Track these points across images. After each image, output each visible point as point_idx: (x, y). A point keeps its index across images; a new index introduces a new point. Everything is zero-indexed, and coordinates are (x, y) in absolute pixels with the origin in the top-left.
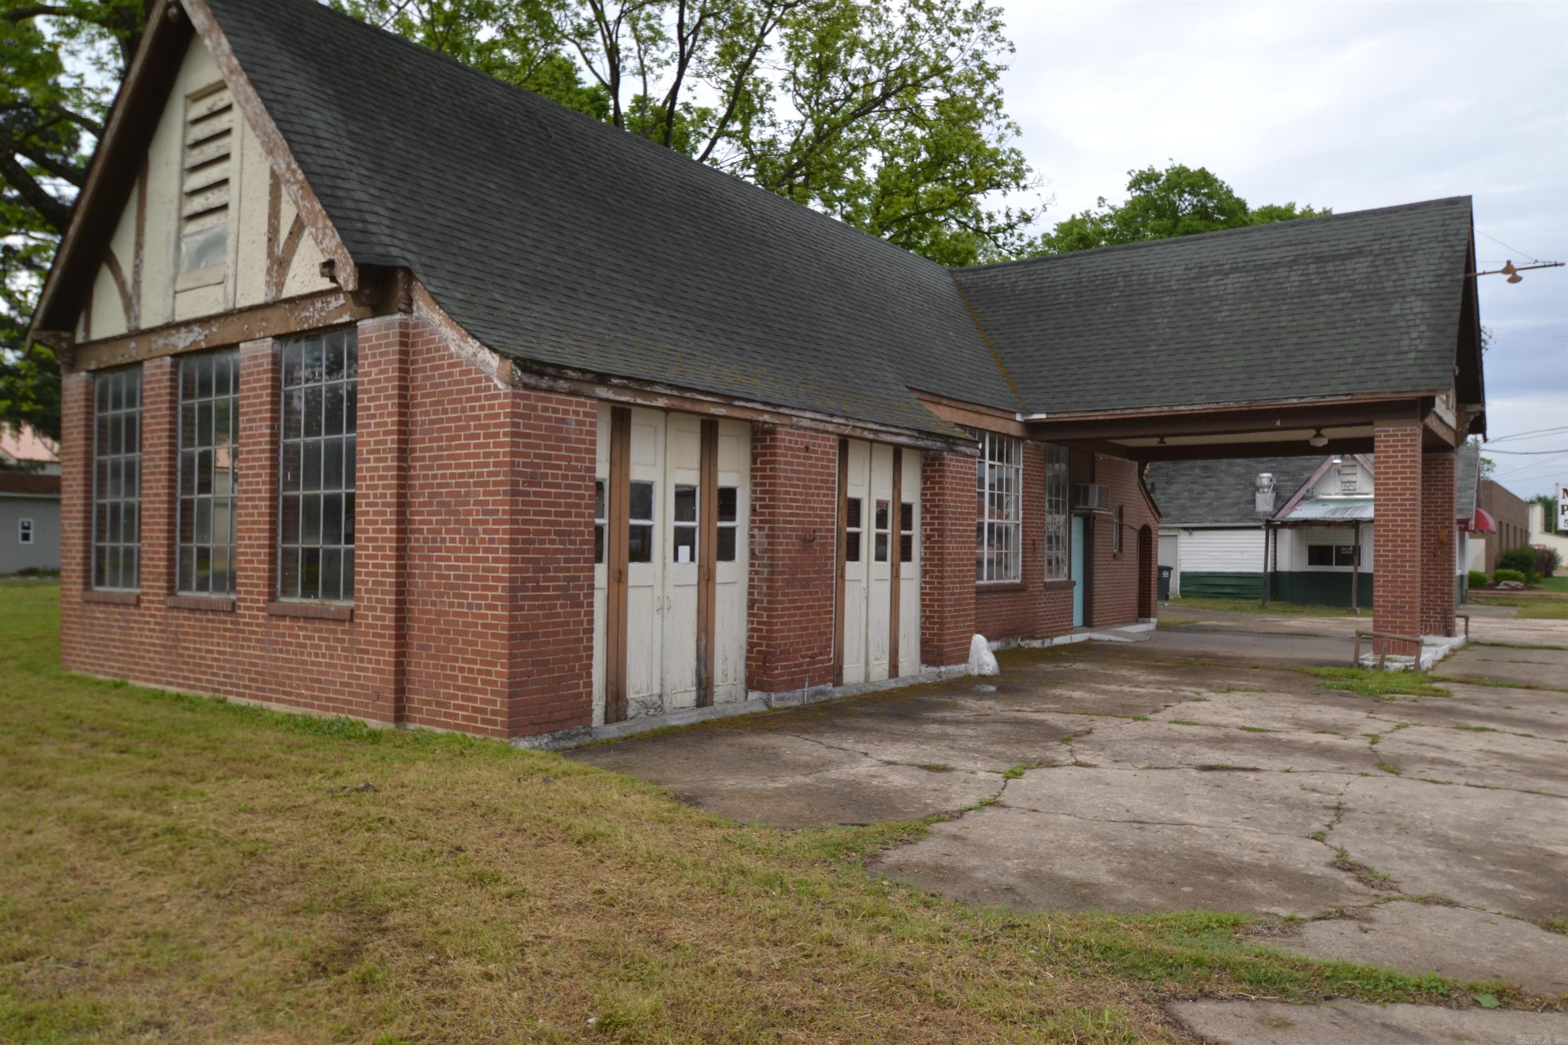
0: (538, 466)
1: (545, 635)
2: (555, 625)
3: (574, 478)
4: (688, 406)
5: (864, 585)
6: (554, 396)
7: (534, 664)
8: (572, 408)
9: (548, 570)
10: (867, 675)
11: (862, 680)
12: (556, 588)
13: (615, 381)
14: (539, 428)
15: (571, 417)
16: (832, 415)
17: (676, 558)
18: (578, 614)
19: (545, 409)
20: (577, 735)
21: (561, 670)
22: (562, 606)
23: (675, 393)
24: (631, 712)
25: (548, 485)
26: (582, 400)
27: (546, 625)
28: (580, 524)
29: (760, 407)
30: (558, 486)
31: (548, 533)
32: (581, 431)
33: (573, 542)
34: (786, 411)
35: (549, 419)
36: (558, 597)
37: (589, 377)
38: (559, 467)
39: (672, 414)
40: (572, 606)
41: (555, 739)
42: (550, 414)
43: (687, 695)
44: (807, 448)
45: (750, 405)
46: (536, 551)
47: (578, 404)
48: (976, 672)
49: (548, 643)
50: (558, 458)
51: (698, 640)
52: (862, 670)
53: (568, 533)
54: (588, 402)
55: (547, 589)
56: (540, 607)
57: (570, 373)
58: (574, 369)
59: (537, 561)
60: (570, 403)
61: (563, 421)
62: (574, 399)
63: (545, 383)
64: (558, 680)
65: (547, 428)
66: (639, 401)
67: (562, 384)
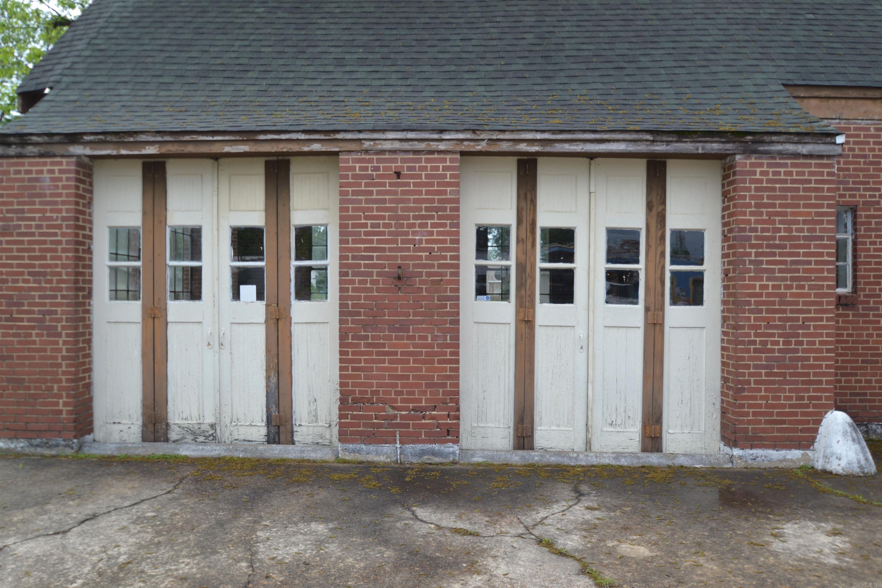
0: (11, 219)
1: (19, 358)
2: (29, 350)
3: (49, 227)
4: (190, 149)
5: (581, 332)
6: (26, 160)
7: (9, 381)
8: (45, 169)
9: (23, 305)
10: (588, 443)
11: (579, 445)
12: (29, 320)
13: (87, 138)
14: (12, 188)
15: (46, 175)
16: (441, 131)
17: (236, 296)
18: (57, 343)
19: (18, 172)
20: (57, 445)
21: (36, 388)
22: (37, 335)
23: (167, 138)
24: (173, 435)
25: (19, 234)
26: (58, 159)
27: (22, 350)
28: (56, 266)
29: (303, 137)
30: (33, 234)
31: (22, 274)
32: (57, 187)
33: (50, 282)
34: (349, 136)
35: (22, 180)
36: (33, 328)
37: (56, 139)
38: (33, 219)
39: (222, 161)
40: (49, 335)
41: (31, 445)
42: (23, 176)
43: (255, 429)
44: (398, 175)
45: (283, 137)
46: (9, 289)
47: (53, 164)
48: (819, 465)
49: (24, 365)
50: (30, 211)
51: (268, 378)
52: (583, 435)
53: (45, 274)
54: (64, 160)
55: (21, 320)
56: (14, 335)
57: (35, 139)
58: (38, 135)
59: (11, 297)
60: (45, 164)
61: (37, 180)
62: (48, 160)
63: (13, 150)
64: (34, 396)
65: (19, 188)
66: (124, 152)
67: (30, 149)
